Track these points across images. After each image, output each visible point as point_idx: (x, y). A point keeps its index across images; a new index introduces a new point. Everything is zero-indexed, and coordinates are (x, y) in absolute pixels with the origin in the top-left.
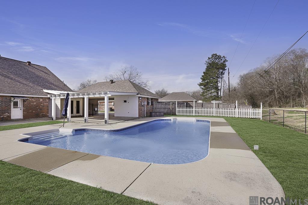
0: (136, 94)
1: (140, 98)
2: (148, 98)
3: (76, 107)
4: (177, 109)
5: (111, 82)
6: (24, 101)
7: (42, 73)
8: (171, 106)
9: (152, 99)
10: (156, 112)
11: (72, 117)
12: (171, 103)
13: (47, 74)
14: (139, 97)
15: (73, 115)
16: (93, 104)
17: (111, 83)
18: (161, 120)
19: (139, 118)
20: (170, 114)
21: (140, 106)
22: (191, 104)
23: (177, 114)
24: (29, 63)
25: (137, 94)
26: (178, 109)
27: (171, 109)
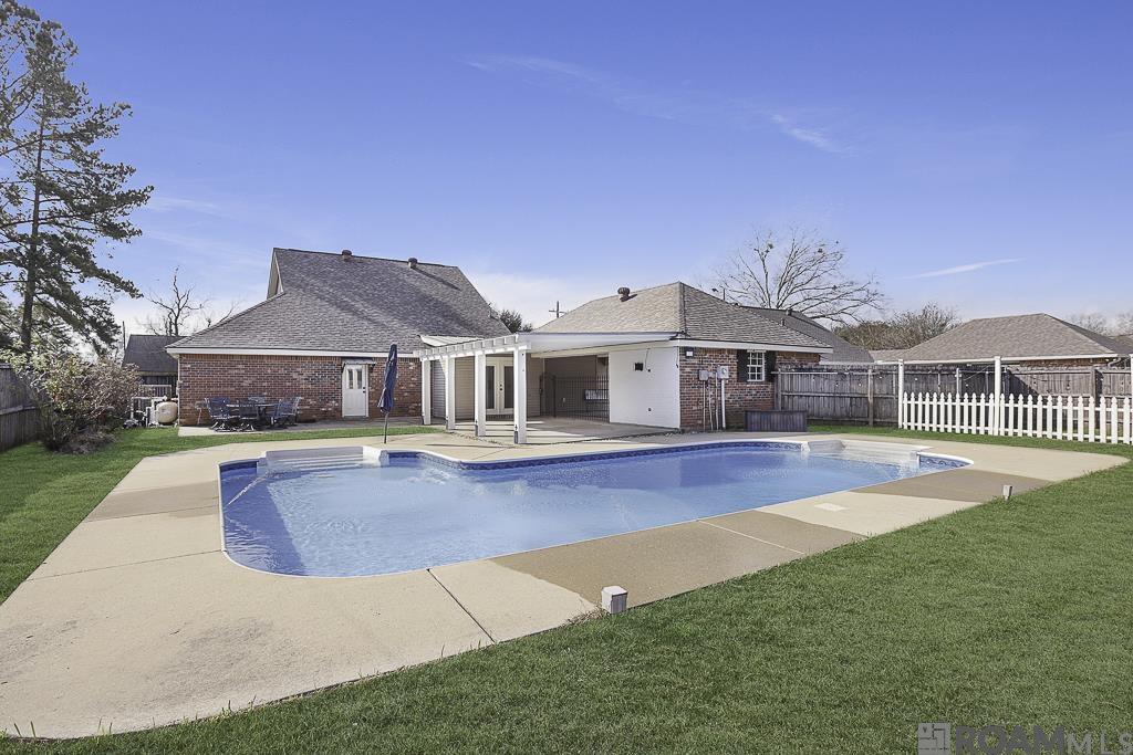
0: (667, 337)
1: (689, 354)
2: (742, 355)
3: (503, 387)
4: (903, 401)
5: (621, 296)
6: (371, 370)
7: (440, 285)
8: (868, 388)
9: (770, 355)
10: (792, 412)
11: (489, 418)
12: (870, 372)
13: (454, 287)
14: (685, 350)
15: (491, 412)
16: (555, 377)
17: (623, 300)
18: (756, 444)
19: (683, 432)
20: (867, 423)
21: (690, 383)
22: (1021, 377)
23: (902, 422)
24: (413, 261)
25: (672, 339)
26: (906, 402)
27: (871, 401)
